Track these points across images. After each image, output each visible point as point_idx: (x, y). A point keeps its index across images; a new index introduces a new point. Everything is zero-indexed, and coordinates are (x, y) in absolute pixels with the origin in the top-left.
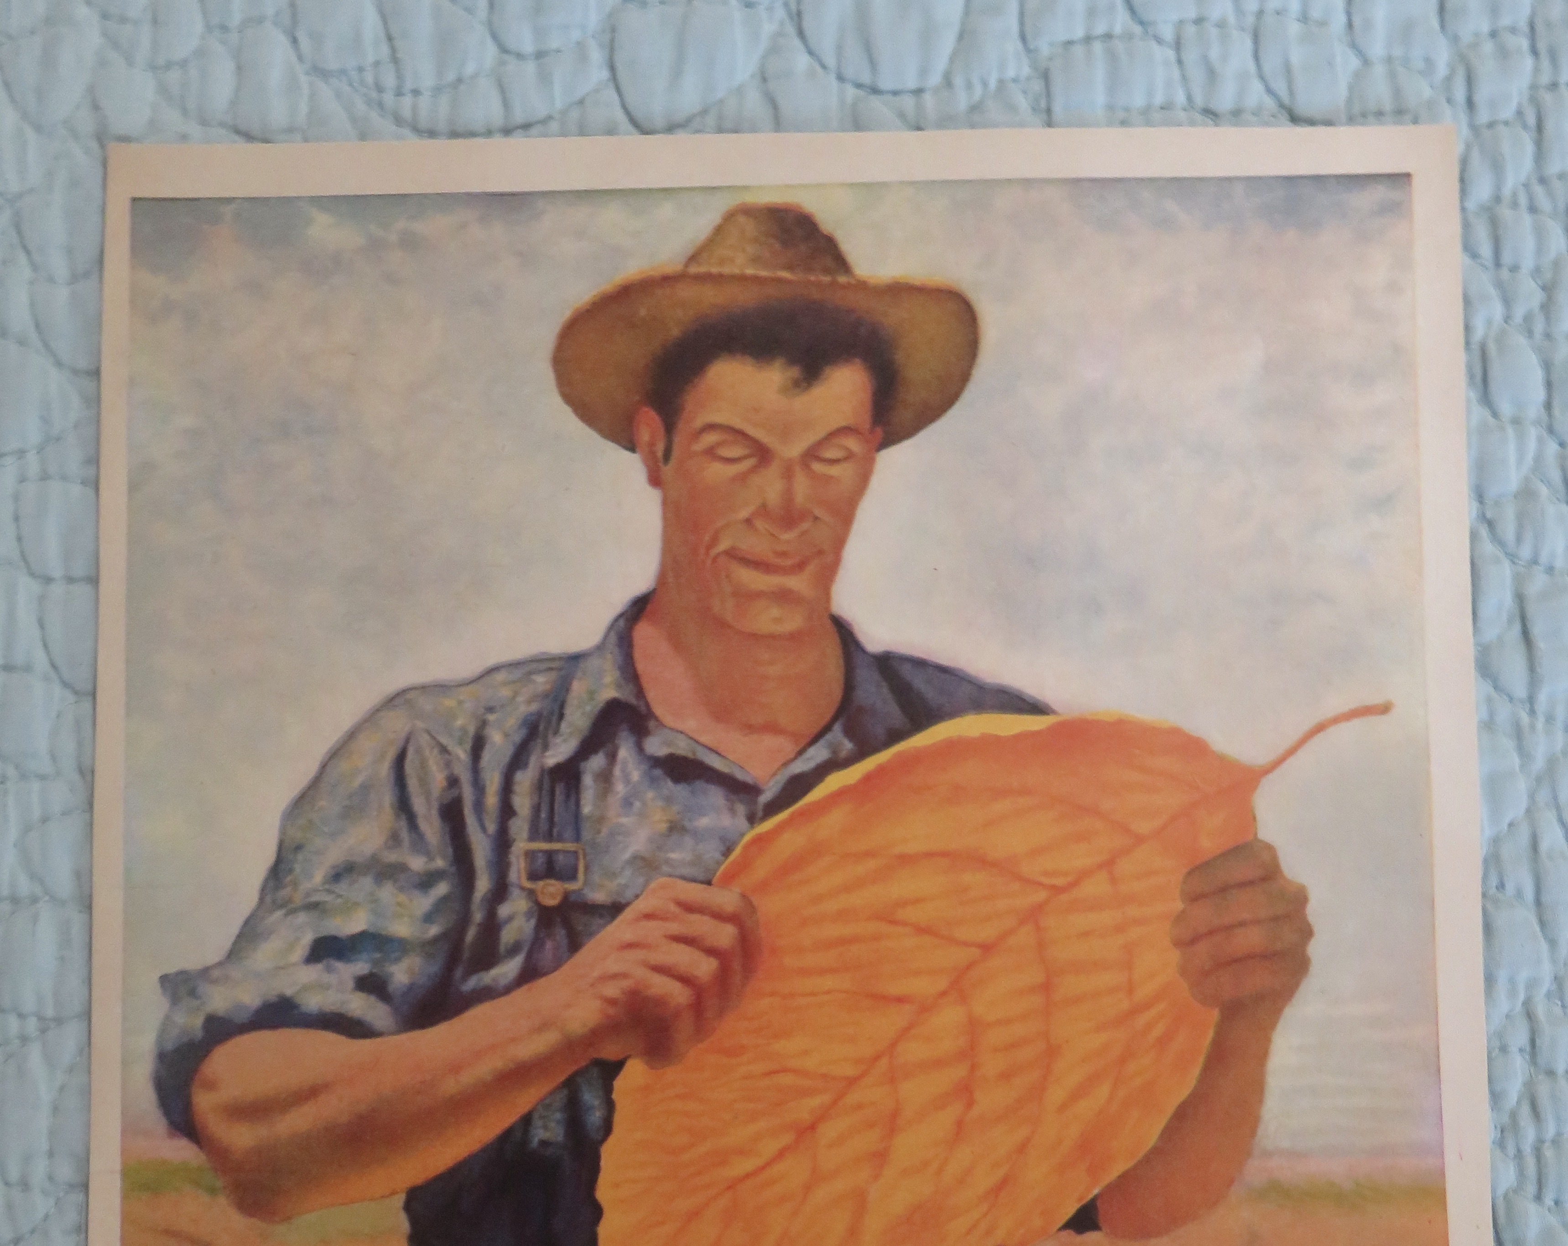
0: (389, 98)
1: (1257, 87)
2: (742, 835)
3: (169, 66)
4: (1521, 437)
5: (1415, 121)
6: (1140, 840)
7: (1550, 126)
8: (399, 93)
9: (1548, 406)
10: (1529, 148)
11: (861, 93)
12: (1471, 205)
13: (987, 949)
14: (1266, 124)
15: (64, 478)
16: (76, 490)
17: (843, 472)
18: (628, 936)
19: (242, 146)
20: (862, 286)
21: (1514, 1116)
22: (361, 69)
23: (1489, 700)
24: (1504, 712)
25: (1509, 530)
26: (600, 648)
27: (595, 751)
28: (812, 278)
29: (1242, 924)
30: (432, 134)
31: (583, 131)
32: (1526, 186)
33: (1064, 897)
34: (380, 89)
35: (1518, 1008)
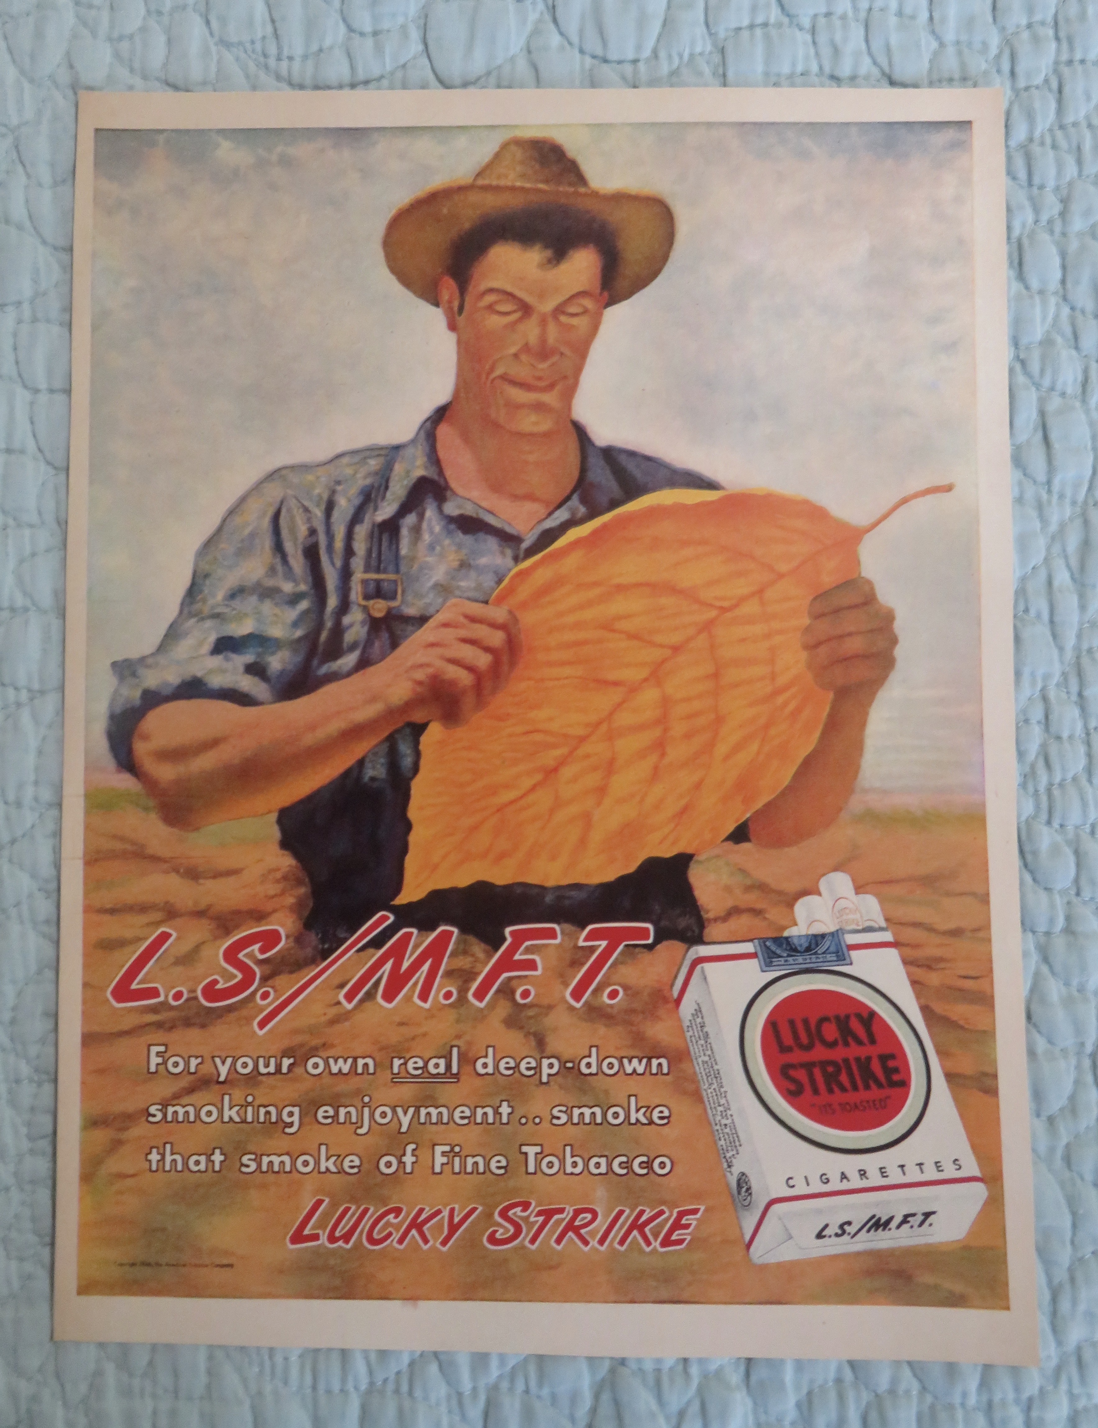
0: (272, 62)
1: (867, 61)
2: (510, 570)
3: (121, 38)
4: (1044, 303)
5: (975, 86)
6: (781, 576)
7: (1067, 89)
8: (279, 59)
9: (1063, 282)
10: (1053, 105)
11: (595, 62)
12: (1013, 143)
13: (676, 649)
14: (874, 87)
15: (48, 321)
16: (56, 329)
17: (581, 323)
18: (432, 639)
19: (170, 93)
20: (595, 195)
21: (1033, 766)
22: (253, 42)
23: (1020, 483)
24: (1030, 493)
25: (1035, 367)
26: (413, 441)
27: (410, 511)
28: (561, 189)
29: (850, 634)
30: (301, 87)
31: (405, 86)
32: (1050, 130)
33: (729, 615)
34: (265, 56)
35: (1037, 693)
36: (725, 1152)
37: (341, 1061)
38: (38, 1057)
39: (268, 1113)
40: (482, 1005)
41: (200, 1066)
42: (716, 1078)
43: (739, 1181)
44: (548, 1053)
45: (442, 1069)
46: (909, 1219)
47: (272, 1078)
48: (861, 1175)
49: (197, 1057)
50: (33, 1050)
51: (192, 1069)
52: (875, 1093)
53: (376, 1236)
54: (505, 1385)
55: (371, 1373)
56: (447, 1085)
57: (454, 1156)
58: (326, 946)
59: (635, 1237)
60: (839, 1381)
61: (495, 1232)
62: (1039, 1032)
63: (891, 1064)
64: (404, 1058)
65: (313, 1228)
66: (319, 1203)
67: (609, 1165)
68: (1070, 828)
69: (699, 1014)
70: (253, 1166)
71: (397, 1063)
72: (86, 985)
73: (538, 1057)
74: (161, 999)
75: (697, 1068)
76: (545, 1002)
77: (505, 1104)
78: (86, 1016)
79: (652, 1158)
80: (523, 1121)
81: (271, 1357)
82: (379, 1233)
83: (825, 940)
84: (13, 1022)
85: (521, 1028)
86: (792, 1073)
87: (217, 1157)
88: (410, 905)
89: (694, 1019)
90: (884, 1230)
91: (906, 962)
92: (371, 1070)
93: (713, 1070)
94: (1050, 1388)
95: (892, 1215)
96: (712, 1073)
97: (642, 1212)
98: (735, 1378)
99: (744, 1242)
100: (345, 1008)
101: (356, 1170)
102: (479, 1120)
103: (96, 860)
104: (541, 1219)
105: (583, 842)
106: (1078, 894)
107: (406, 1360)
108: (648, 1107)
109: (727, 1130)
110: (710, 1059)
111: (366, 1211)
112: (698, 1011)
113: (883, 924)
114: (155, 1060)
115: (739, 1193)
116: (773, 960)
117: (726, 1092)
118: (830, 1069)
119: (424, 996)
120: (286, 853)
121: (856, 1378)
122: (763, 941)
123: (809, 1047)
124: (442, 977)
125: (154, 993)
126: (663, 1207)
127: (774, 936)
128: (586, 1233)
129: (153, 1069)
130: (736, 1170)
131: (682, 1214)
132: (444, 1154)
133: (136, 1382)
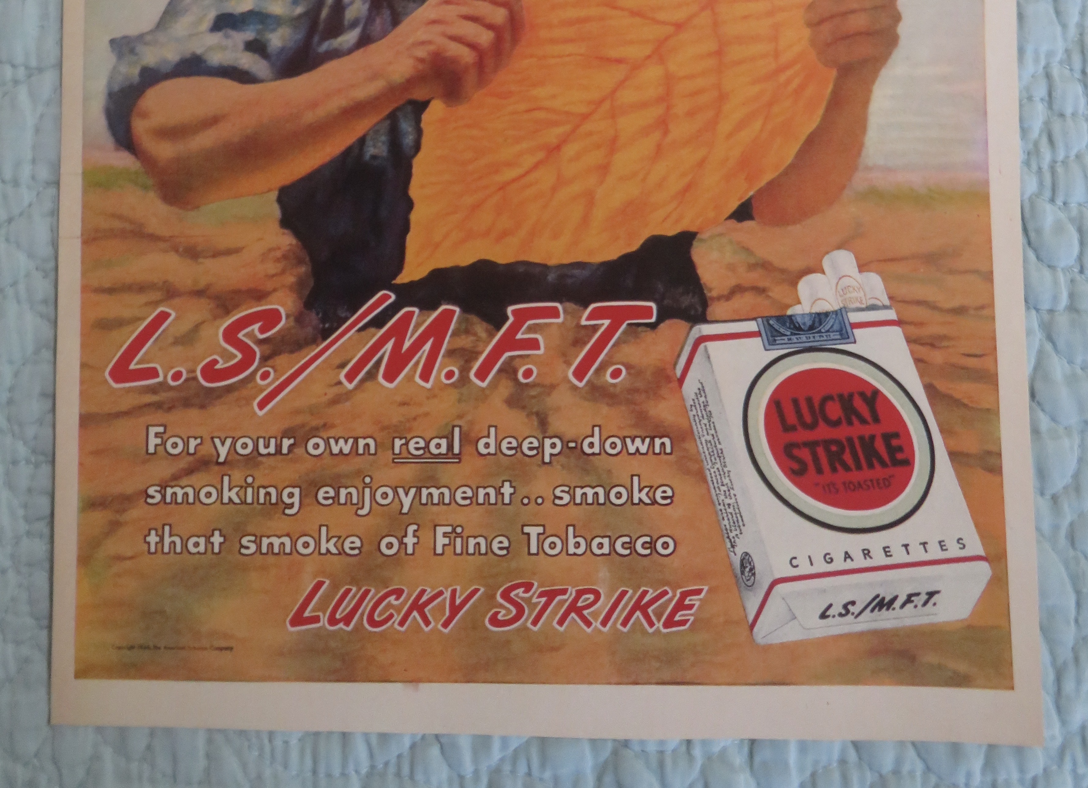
13: (679, 26)
18: (433, 15)
21: (1036, 144)
29: (853, 12)
35: (1041, 70)
36: (729, 531)
37: (341, 442)
38: (35, 438)
39: (268, 494)
40: (484, 385)
41: (200, 447)
42: (720, 457)
43: (742, 561)
44: (550, 433)
45: (443, 450)
46: (913, 598)
47: (272, 458)
48: (865, 555)
49: (196, 438)
50: (31, 431)
51: (192, 450)
52: (879, 472)
53: (376, 618)
54: (507, 768)
55: (371, 756)
56: (449, 465)
57: (455, 537)
58: (327, 325)
59: (638, 616)
60: (843, 762)
61: (497, 613)
62: (1043, 410)
63: (895, 442)
64: (406, 438)
65: (313, 610)
66: (320, 584)
67: (612, 545)
68: (1073, 205)
69: (702, 392)
70: (253, 548)
71: (398, 443)
72: (84, 366)
73: (540, 437)
74: (160, 379)
75: (700, 447)
76: (547, 381)
77: (507, 484)
78: (84, 395)
79: (655, 538)
80: (526, 501)
81: (270, 741)
82: (380, 615)
83: (829, 318)
84: (10, 402)
85: (524, 408)
86: (796, 452)
87: (217, 539)
88: (412, 285)
89: (697, 398)
90: (888, 609)
91: (910, 340)
92: (372, 450)
93: (717, 449)
94: (1054, 767)
95: (895, 594)
96: (715, 452)
97: (645, 593)
98: (739, 759)
99: (748, 622)
100: (346, 387)
101: (356, 552)
102: (481, 500)
103: (94, 239)
104: (543, 600)
105: (585, 220)
106: (1081, 271)
107: (407, 743)
108: (651, 487)
109: (731, 510)
110: (714, 438)
111: (367, 592)
112: (702, 391)
113: (887, 302)
114: (153, 441)
115: (743, 573)
116: (776, 338)
117: (729, 471)
118: (834, 448)
119: (425, 376)
120: (286, 231)
121: (860, 758)
122: (767, 319)
123: (813, 426)
124: (443, 356)
125: (153, 373)
126: (666, 588)
127: (778, 314)
128: (588, 614)
129: (151, 450)
130: (739, 550)
131: (685, 595)
132: (445, 535)
133: (134, 766)
